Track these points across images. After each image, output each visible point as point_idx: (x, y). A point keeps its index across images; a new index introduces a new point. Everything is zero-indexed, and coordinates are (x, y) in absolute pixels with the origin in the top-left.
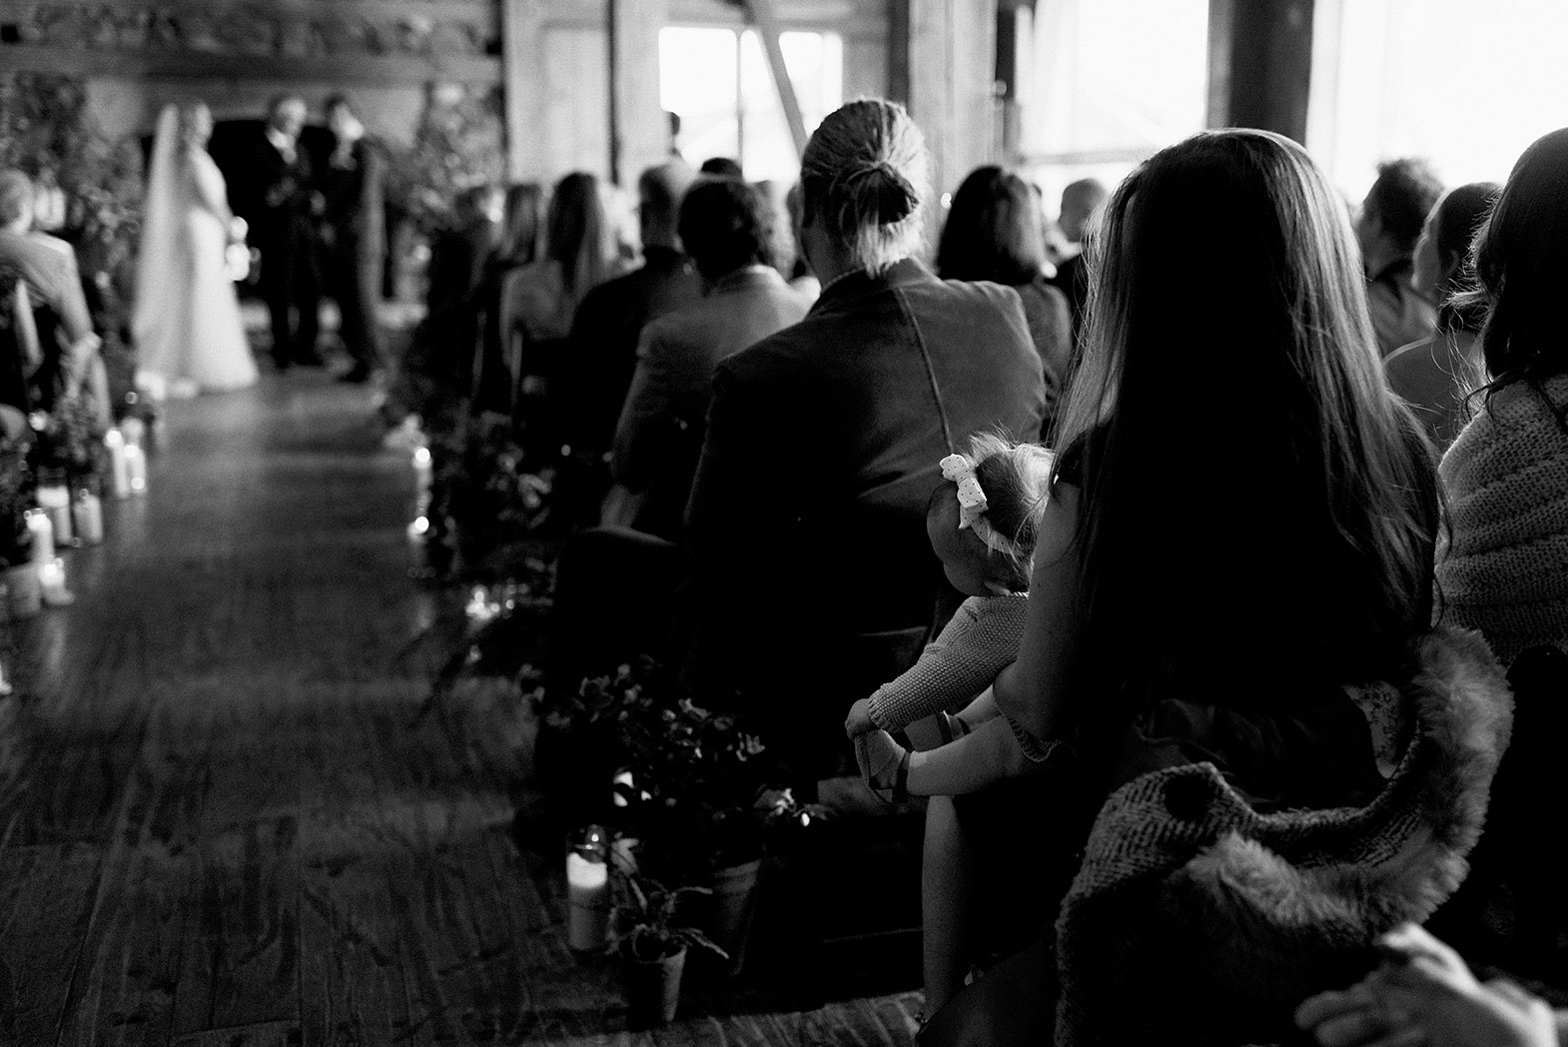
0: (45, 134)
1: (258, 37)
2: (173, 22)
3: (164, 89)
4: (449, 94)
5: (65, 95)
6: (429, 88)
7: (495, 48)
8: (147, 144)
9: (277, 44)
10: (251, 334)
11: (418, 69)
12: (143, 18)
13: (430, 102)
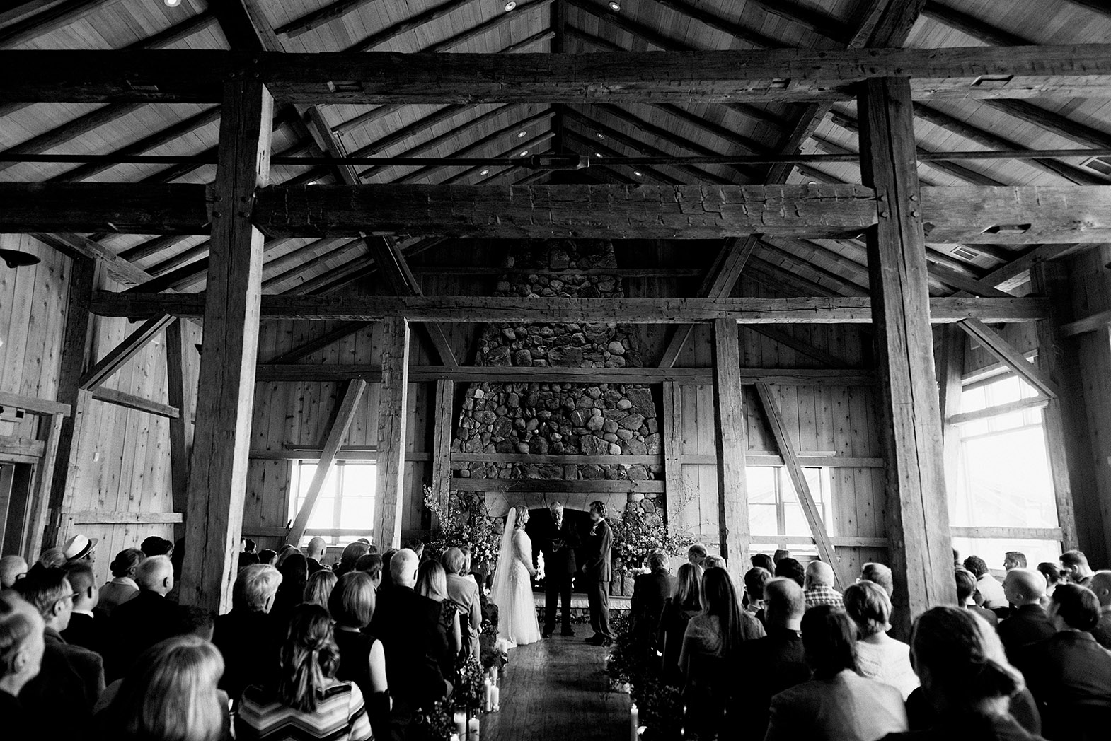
0: (466, 516)
1: (556, 473)
2: (520, 467)
3: (516, 497)
4: (638, 497)
5: (476, 499)
6: (629, 494)
7: (661, 476)
8: (505, 519)
9: (564, 477)
10: (539, 609)
11: (625, 486)
12: (510, 466)
13: (629, 501)
